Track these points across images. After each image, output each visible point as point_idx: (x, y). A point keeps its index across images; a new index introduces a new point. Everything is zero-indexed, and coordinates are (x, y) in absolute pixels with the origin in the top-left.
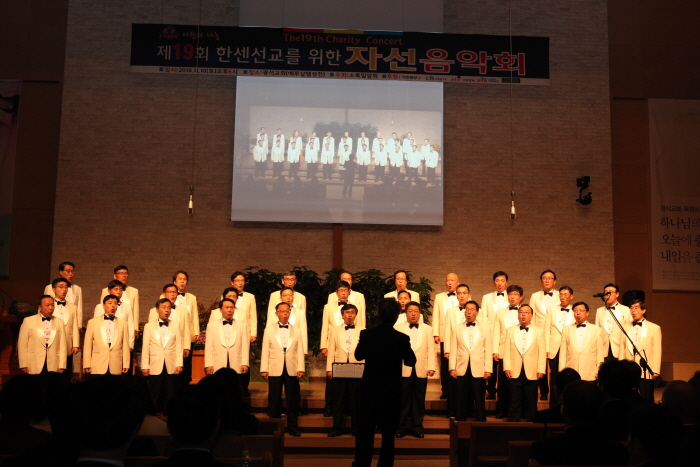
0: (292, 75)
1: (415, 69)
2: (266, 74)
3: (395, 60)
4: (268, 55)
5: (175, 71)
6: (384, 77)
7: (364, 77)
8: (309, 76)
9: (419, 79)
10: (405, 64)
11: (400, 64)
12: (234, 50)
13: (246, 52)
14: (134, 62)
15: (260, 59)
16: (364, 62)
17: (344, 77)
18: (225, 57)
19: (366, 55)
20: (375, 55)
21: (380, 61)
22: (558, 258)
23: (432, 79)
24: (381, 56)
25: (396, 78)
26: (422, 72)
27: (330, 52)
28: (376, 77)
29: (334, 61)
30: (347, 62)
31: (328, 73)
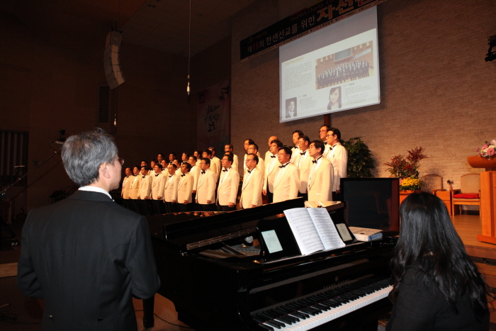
0: (295, 39)
1: (353, 7)
2: (284, 43)
3: (342, 7)
4: (285, 33)
5: (253, 56)
6: (336, 20)
7: (326, 25)
8: (302, 36)
9: (356, 13)
10: (347, 7)
11: (344, 8)
12: (272, 37)
13: (276, 36)
14: (242, 58)
15: (281, 36)
16: (326, 16)
17: (318, 29)
18: (269, 42)
19: (326, 12)
20: (331, 9)
21: (334, 11)
22: (476, 111)
23: (363, 9)
24: (334, 8)
25: (342, 18)
26: (358, 7)
27: (311, 18)
28: (332, 22)
29: (312, 23)
30: (318, 20)
31: (309, 31)
